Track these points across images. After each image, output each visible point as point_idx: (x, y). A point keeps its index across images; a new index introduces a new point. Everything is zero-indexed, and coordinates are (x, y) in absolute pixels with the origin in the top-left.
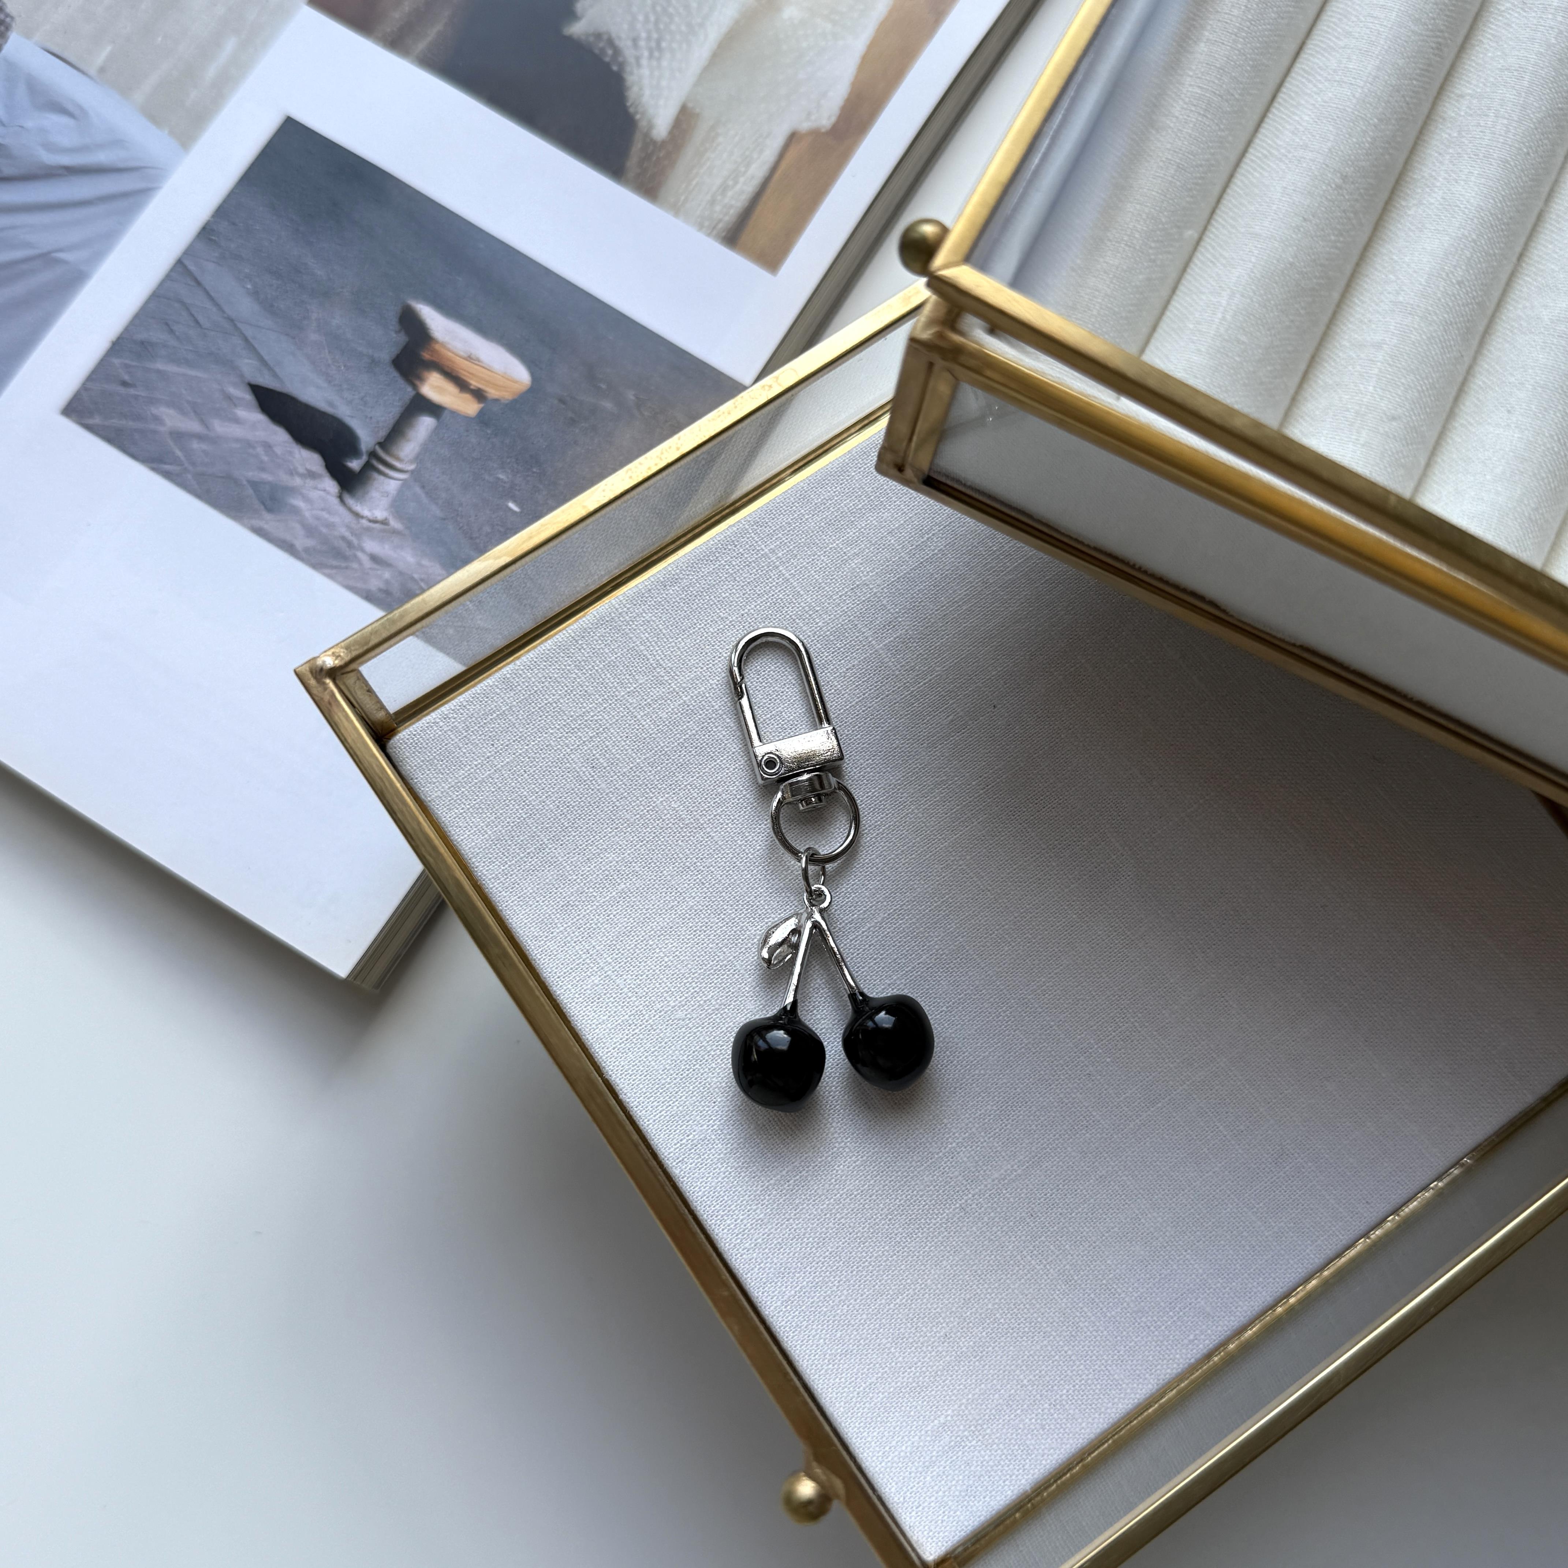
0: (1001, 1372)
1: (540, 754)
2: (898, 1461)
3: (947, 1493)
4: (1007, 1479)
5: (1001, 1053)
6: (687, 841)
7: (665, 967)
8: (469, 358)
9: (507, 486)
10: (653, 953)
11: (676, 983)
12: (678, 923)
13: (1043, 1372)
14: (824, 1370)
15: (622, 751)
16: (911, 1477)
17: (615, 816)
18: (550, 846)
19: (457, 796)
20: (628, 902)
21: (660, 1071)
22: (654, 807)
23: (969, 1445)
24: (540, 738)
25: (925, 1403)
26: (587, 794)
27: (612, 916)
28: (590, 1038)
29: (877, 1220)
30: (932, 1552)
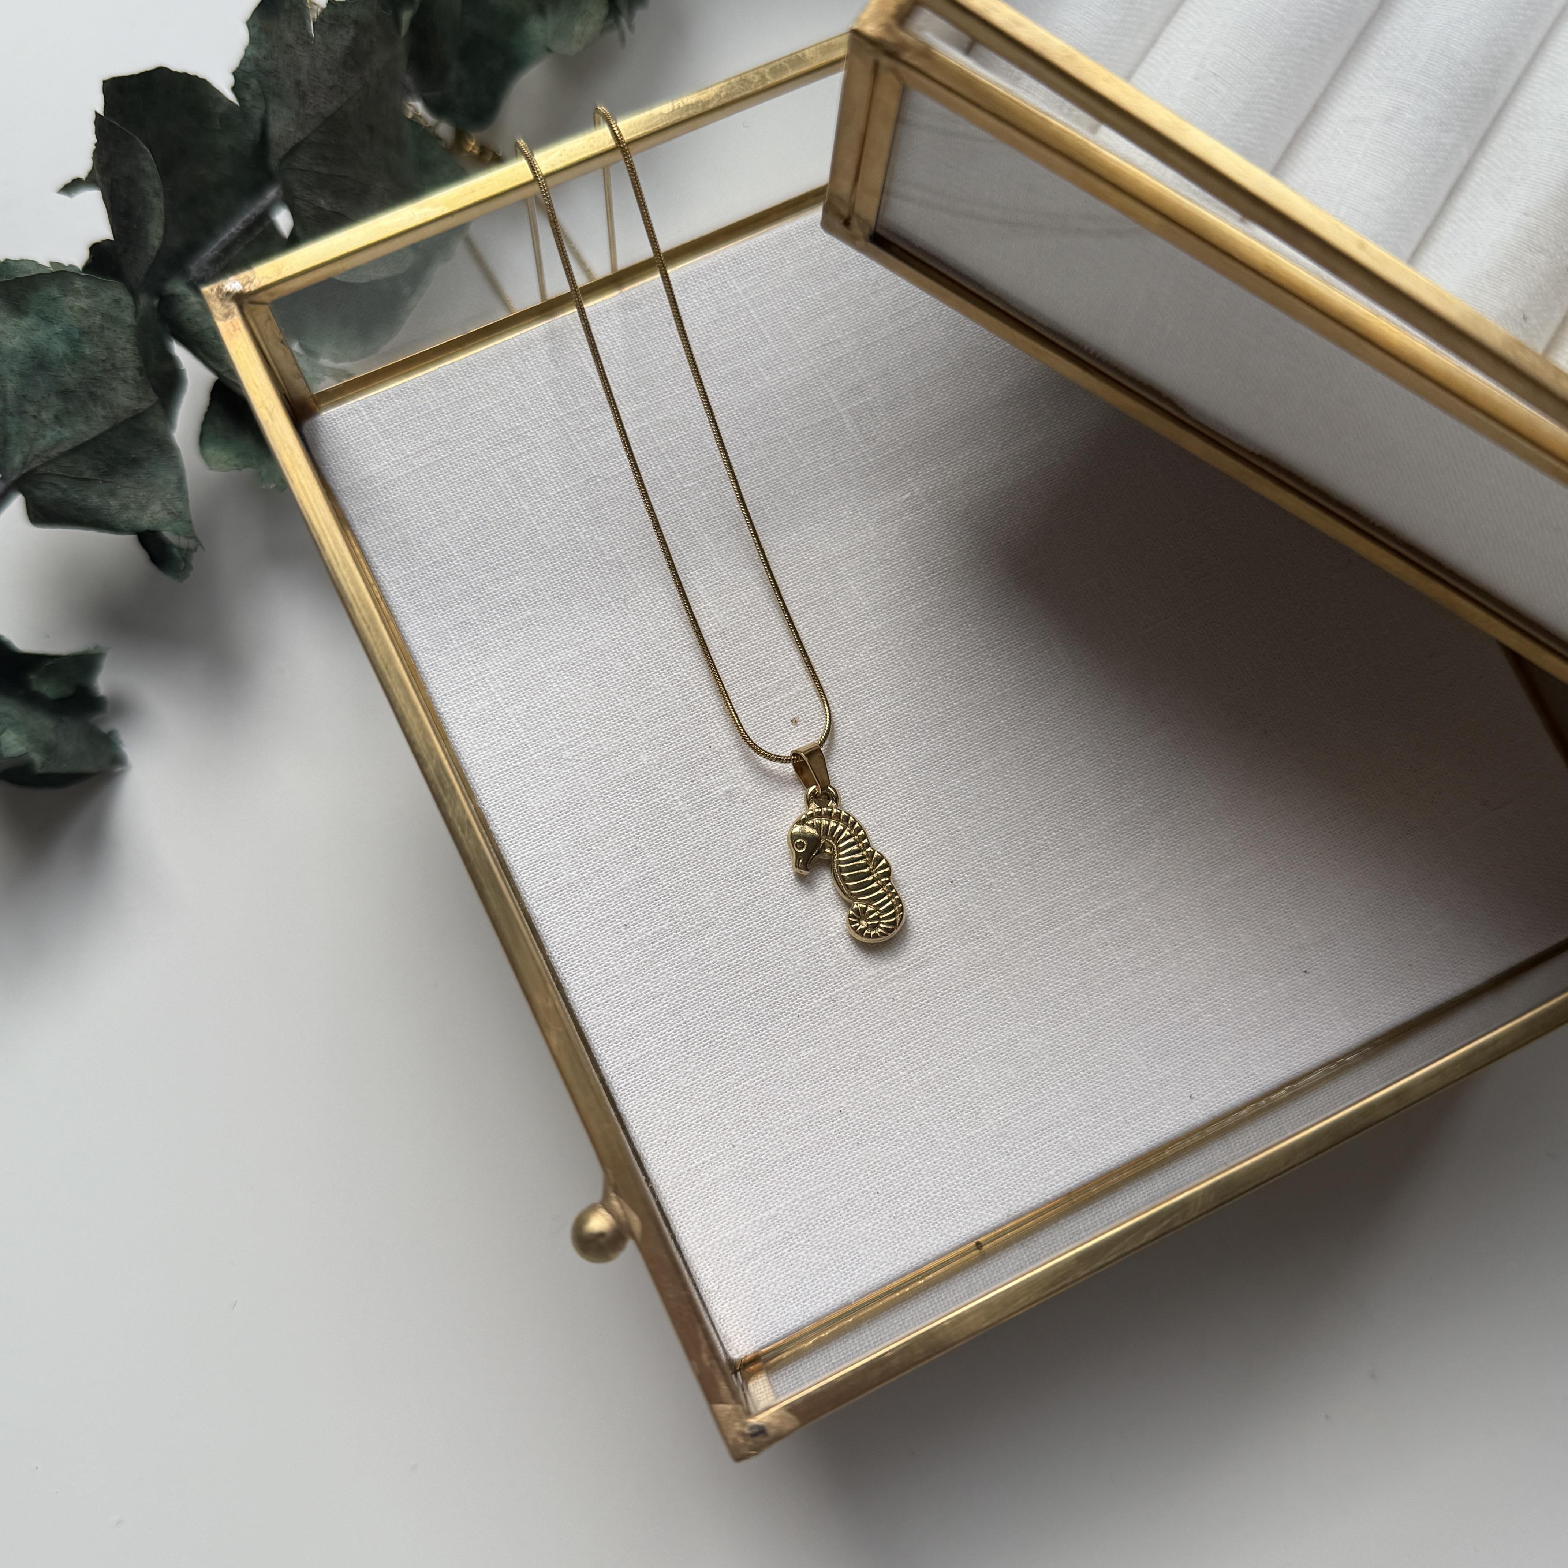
0: (844, 1173)
1: (464, 462)
2: (718, 1247)
3: (764, 1290)
4: (832, 1287)
5: (900, 849)
6: (605, 579)
7: (560, 703)
10: (549, 687)
11: (568, 722)
12: (581, 661)
13: (888, 1181)
14: (656, 1141)
15: (551, 473)
16: (729, 1266)
17: (532, 539)
18: (458, 559)
19: (369, 490)
20: (532, 630)
21: (536, 808)
22: (575, 537)
23: (798, 1243)
24: (466, 445)
25: (758, 1191)
26: (507, 512)
27: (511, 642)
28: (468, 763)
29: (739, 998)
30: (739, 1350)
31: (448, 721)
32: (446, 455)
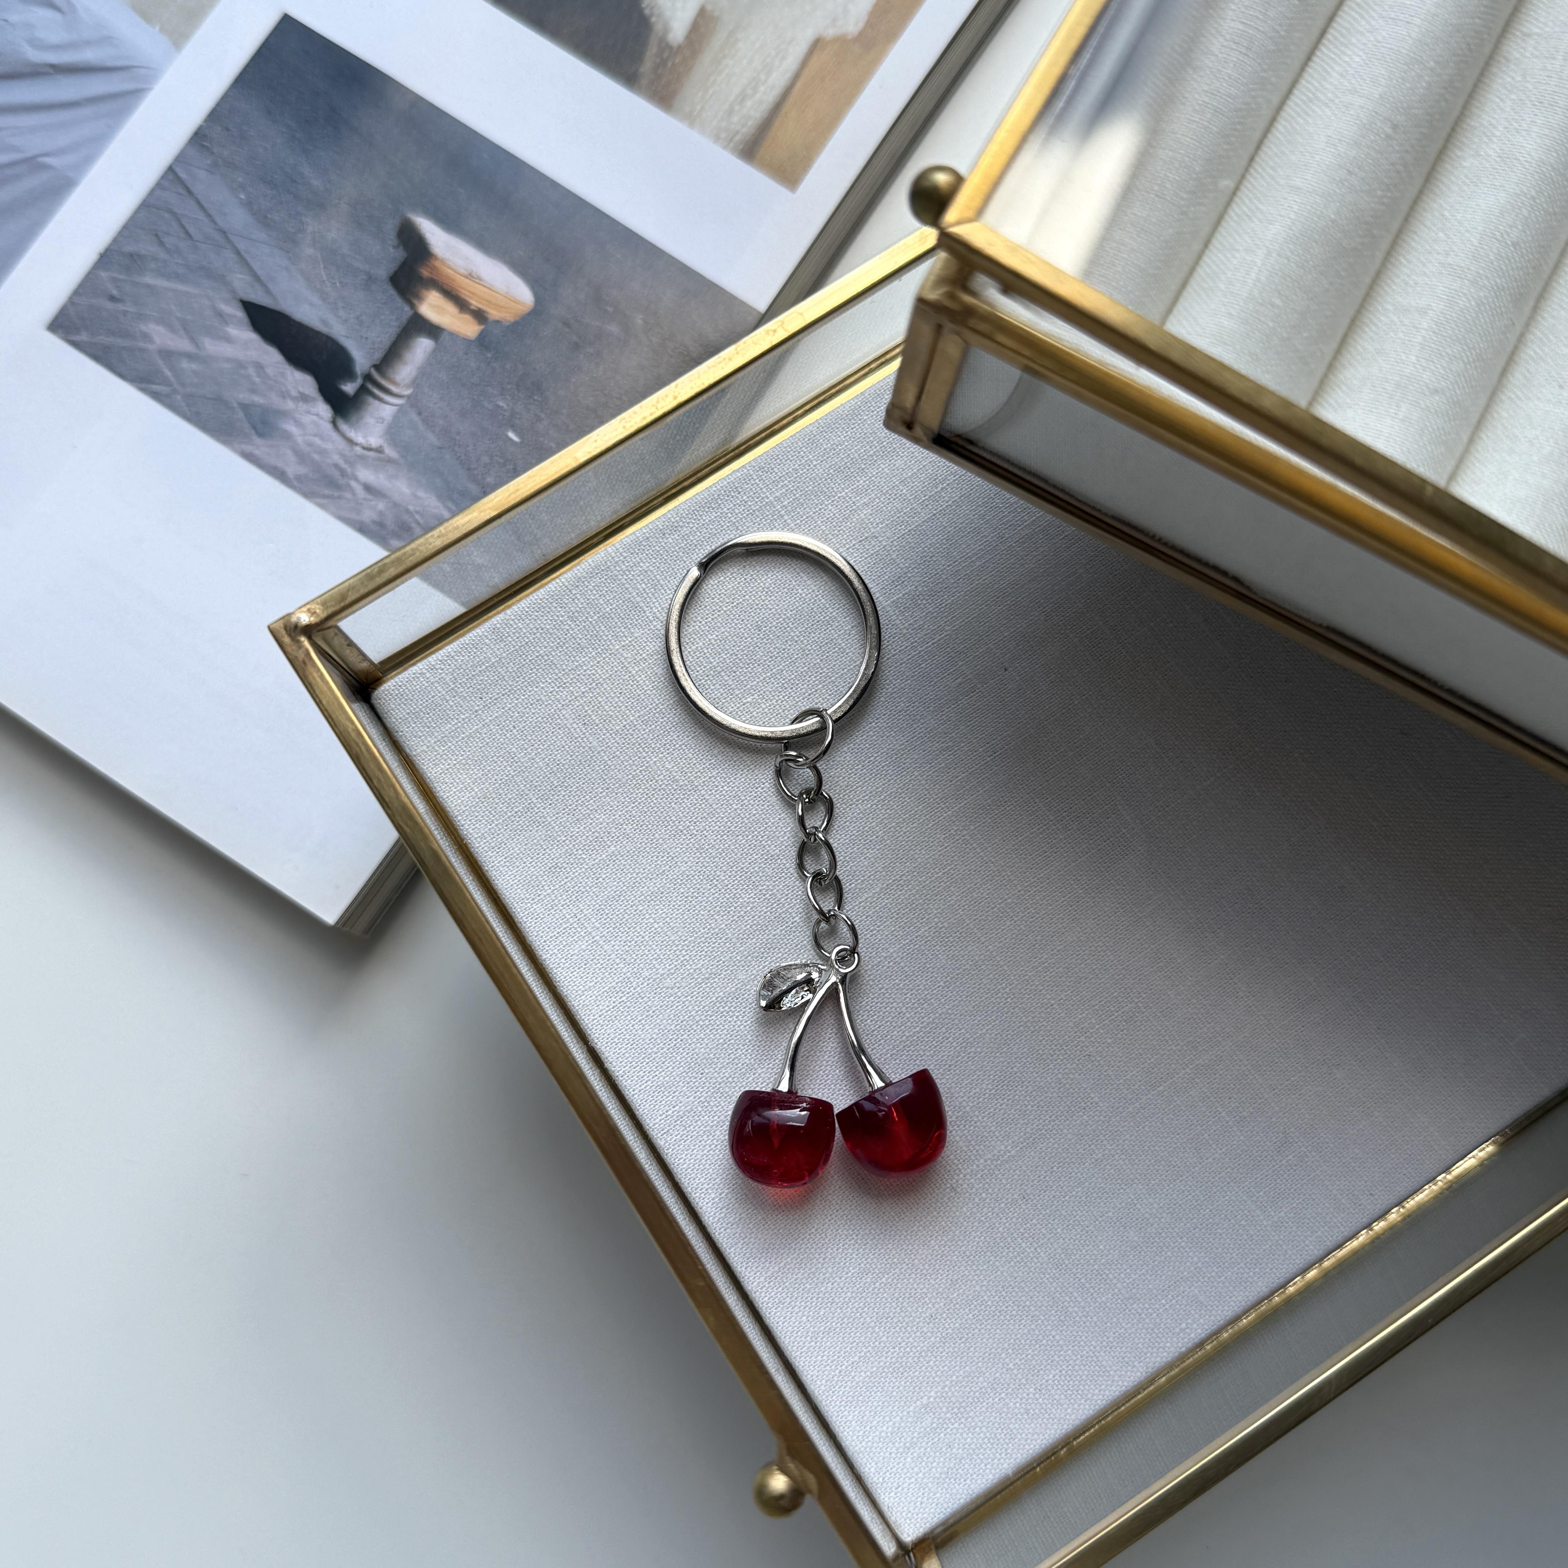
0: (987, 1354)
1: (530, 709)
2: (878, 1441)
3: (926, 1475)
4: (989, 1463)
5: (999, 1031)
6: (680, 804)
7: (655, 934)
8: (470, 276)
9: (507, 414)
10: (642, 919)
11: (665, 951)
12: (669, 888)
13: (1029, 1356)
14: (806, 1348)
15: (615, 707)
16: (891, 1458)
17: (606, 775)
18: (539, 806)
19: (444, 751)
20: (618, 866)
21: (647, 1040)
22: (647, 767)
23: (952, 1427)
24: (530, 692)
25: (908, 1383)
26: (578, 752)
27: (601, 879)
28: (576, 1005)
30: (910, 1533)
31: (552, 966)
32: (513, 704)
